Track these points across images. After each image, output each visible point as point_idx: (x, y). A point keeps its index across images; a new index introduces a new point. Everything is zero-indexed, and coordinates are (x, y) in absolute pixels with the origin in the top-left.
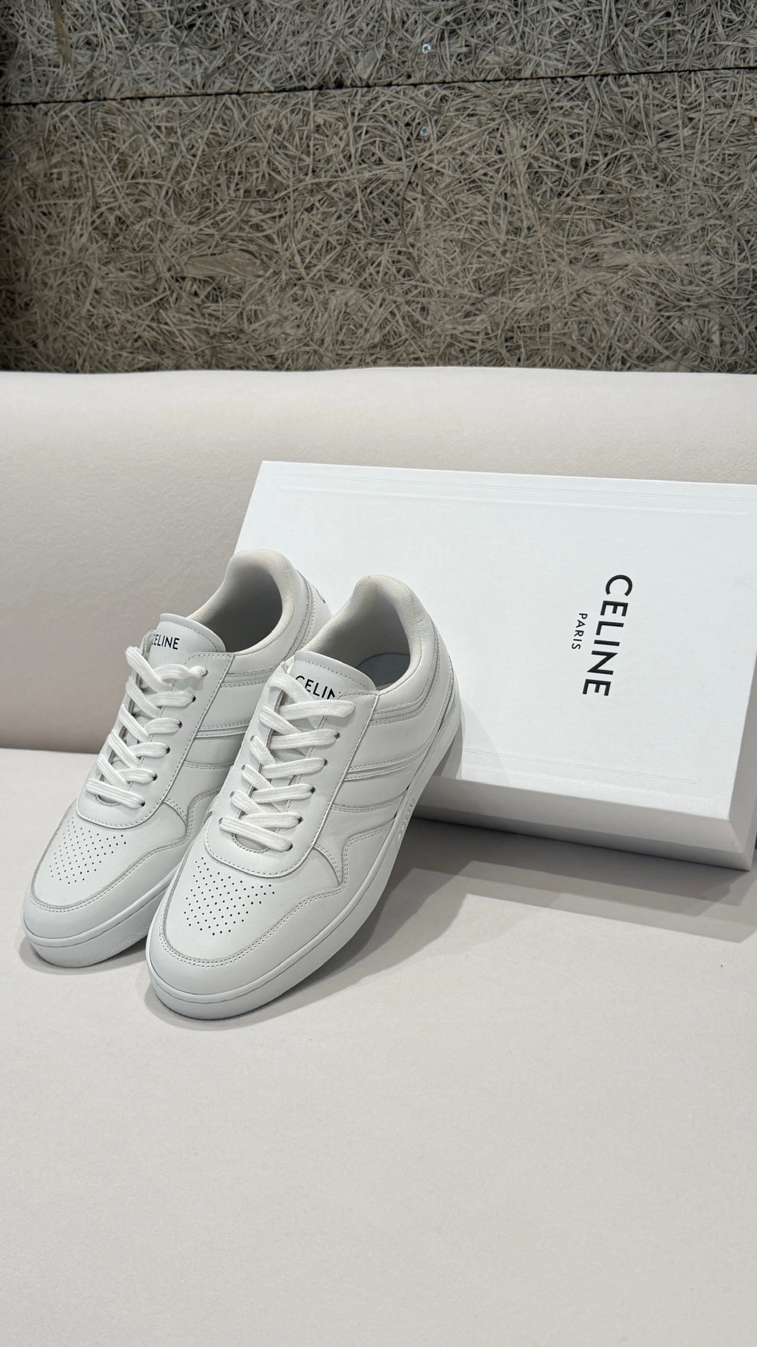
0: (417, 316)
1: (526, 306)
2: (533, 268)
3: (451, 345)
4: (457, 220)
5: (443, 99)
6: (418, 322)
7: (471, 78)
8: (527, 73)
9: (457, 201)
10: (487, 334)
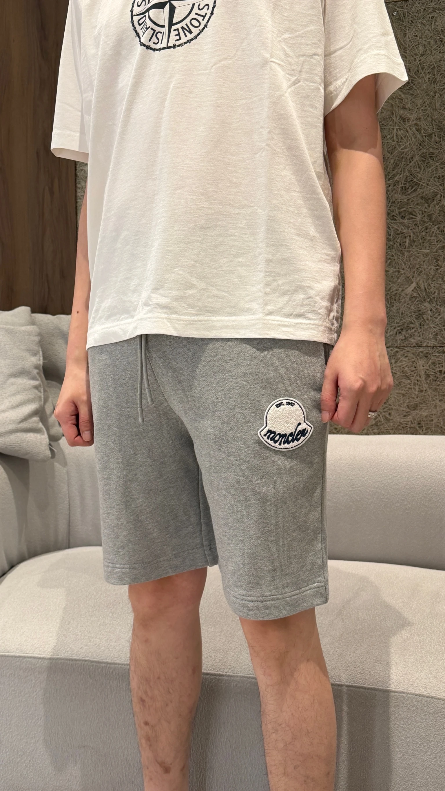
0: (387, 416)
1: (425, 414)
2: (427, 402)
3: (399, 425)
4: (402, 387)
5: (397, 352)
6: (387, 418)
7: (406, 346)
8: (425, 345)
9: (401, 382)
10: (412, 422)
